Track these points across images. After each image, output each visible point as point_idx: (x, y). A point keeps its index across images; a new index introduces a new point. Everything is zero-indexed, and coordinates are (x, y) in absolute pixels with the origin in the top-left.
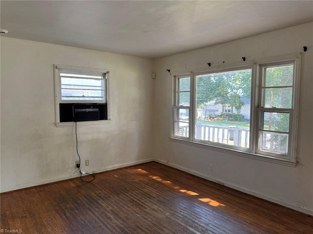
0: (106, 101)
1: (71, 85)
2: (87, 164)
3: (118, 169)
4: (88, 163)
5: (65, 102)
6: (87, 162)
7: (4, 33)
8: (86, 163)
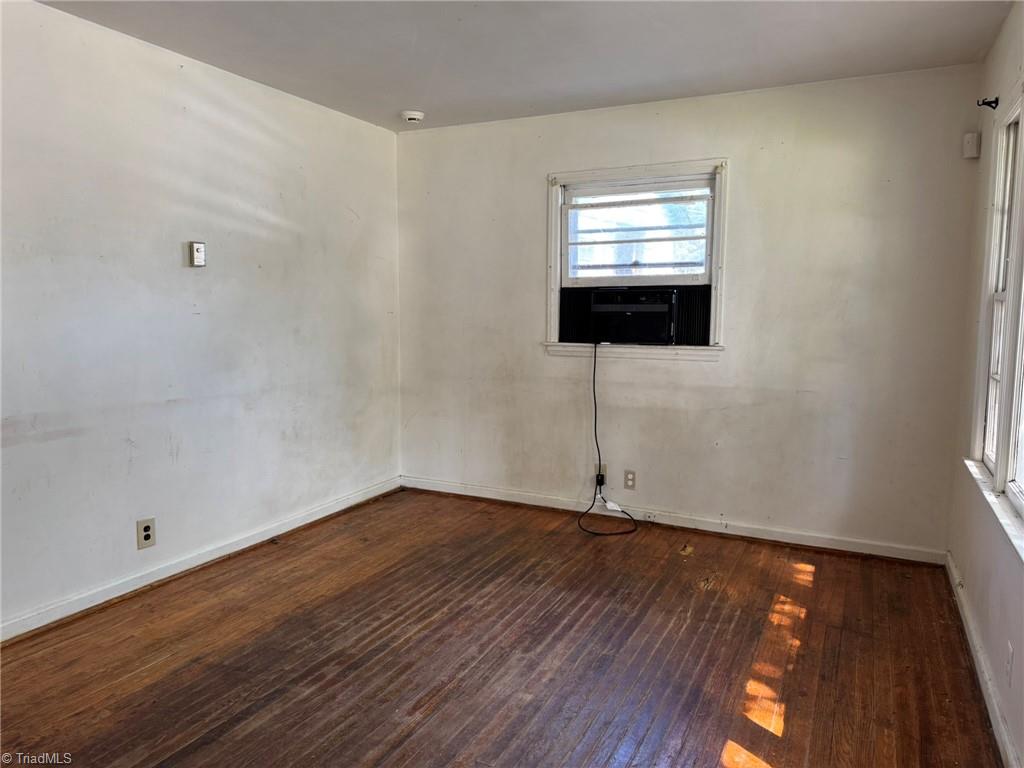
0: (710, 279)
1: (598, 231)
2: (630, 483)
3: (743, 538)
4: (633, 480)
5: (577, 283)
6: (630, 476)
7: (414, 119)
8: (627, 479)
